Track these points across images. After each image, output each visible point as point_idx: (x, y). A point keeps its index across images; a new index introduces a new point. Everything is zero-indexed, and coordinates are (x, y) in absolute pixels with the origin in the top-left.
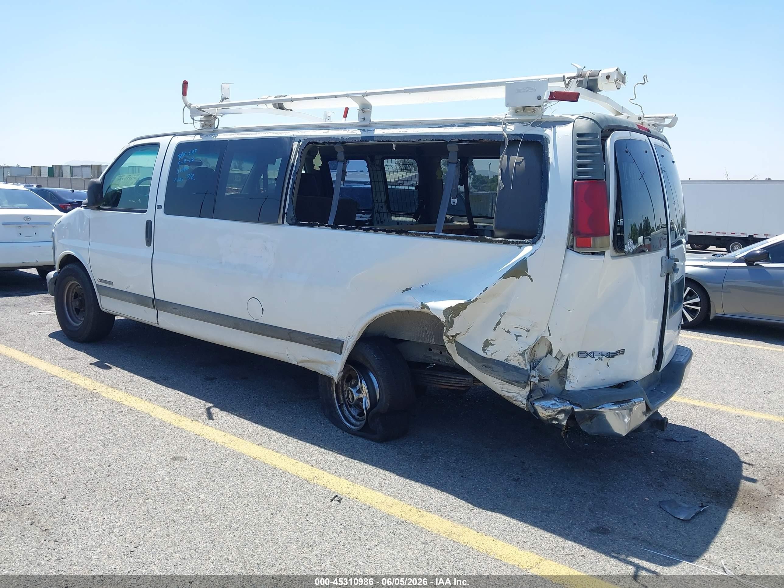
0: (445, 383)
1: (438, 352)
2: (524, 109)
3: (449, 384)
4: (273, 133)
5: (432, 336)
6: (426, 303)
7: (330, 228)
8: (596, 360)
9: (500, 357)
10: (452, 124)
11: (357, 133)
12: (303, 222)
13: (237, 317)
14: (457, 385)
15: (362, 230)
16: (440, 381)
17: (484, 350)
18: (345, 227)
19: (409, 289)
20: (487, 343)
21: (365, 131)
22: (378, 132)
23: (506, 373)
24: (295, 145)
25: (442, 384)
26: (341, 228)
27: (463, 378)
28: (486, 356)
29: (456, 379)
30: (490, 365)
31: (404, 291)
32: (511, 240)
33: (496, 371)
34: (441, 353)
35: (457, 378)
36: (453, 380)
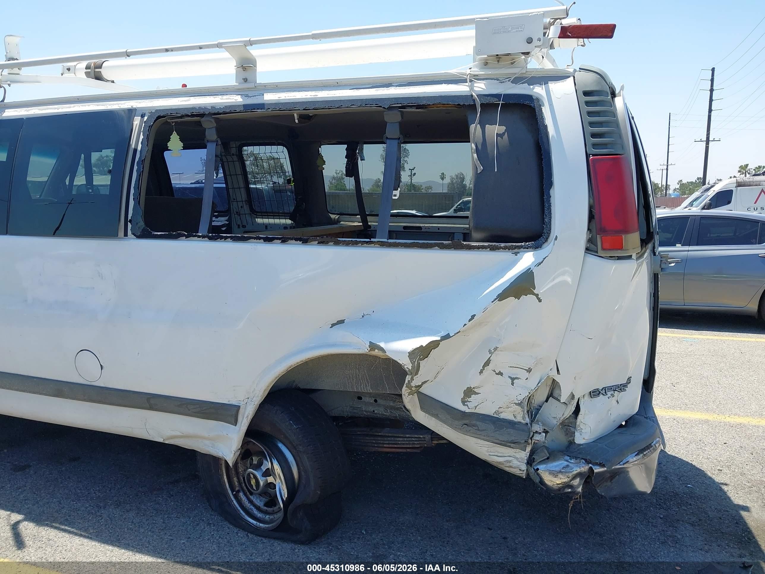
0: (389, 444)
1: (372, 401)
2: (498, 57)
3: (396, 446)
4: (98, 105)
5: (367, 381)
6: (378, 344)
7: (206, 239)
8: (609, 398)
9: (488, 409)
10: (388, 85)
11: (237, 99)
12: (159, 233)
13: (59, 379)
14: (408, 446)
15: (262, 241)
16: (382, 442)
17: (464, 402)
18: (231, 238)
19: (341, 322)
20: (469, 392)
21: (248, 96)
22: (269, 97)
23: (498, 432)
24: (137, 121)
25: (385, 446)
26: (226, 238)
27: (416, 436)
28: (468, 411)
29: (406, 437)
30: (474, 422)
31: (333, 325)
32: (503, 245)
33: (484, 430)
34: (376, 401)
35: (407, 436)
36: (401, 439)
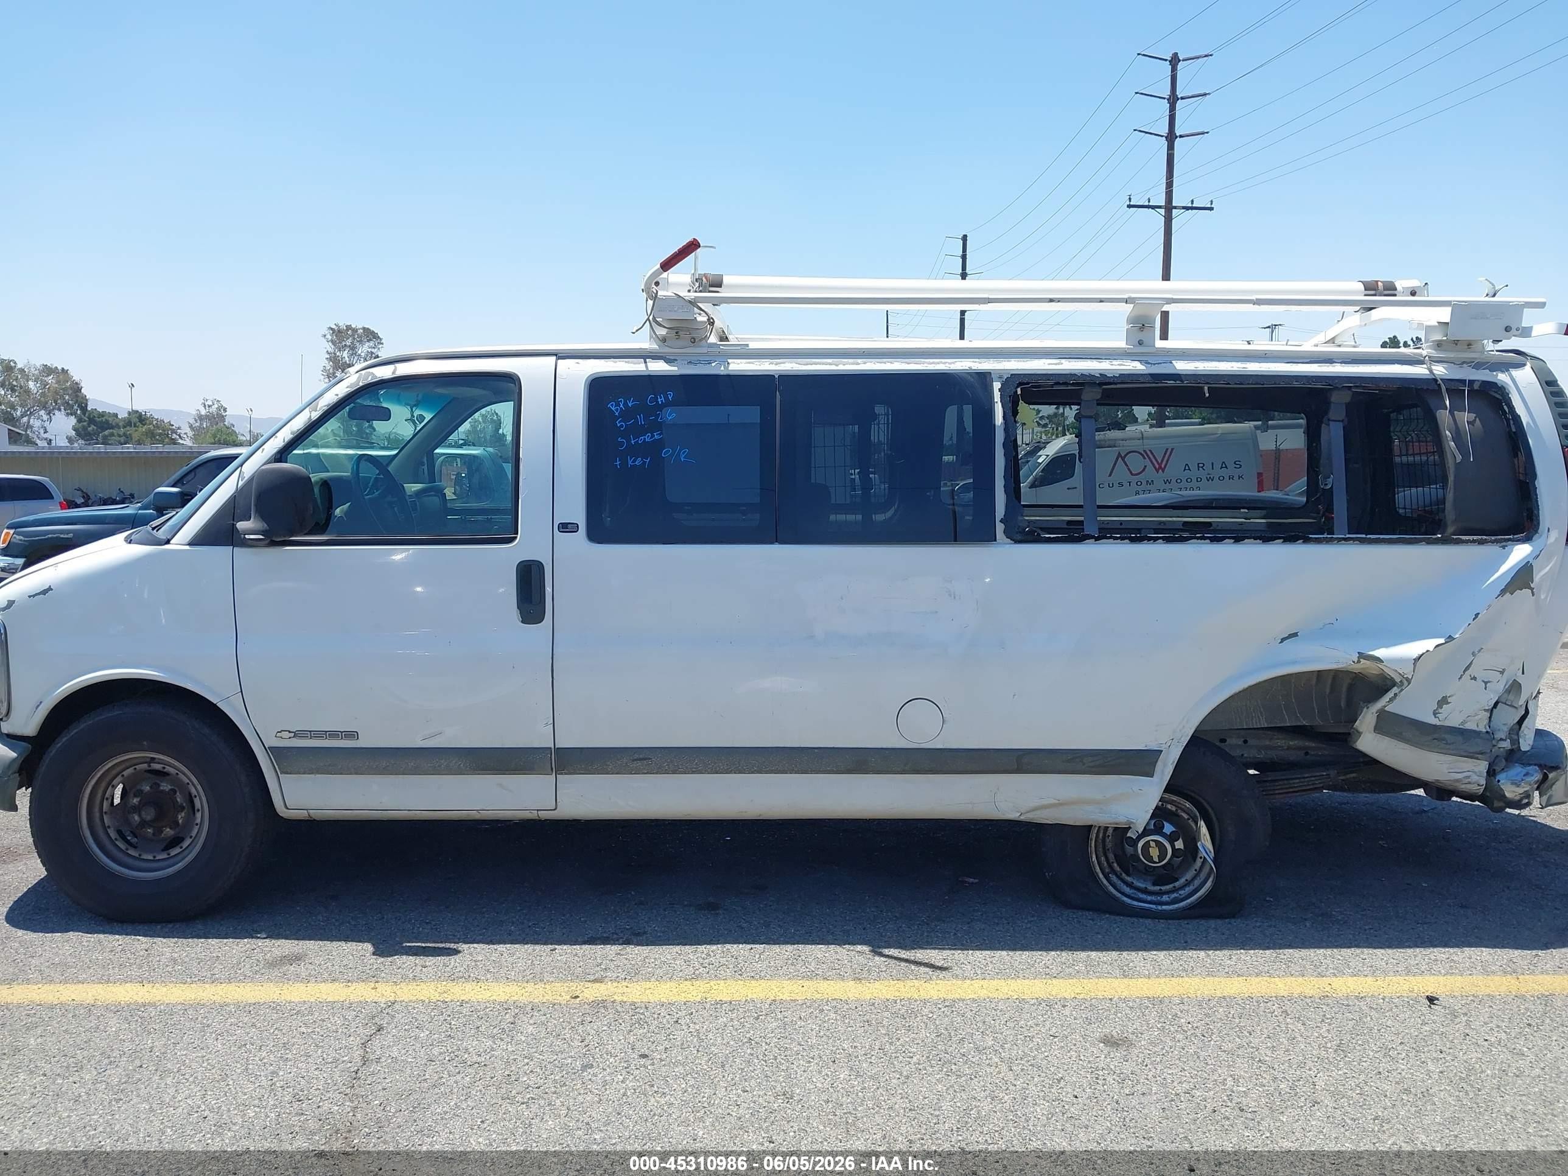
0: (1287, 788)
1: (1240, 742)
2: (1456, 342)
3: (1291, 790)
7: (1127, 541)
10: (1329, 360)
11: (1134, 366)
12: (1052, 536)
14: (1308, 788)
15: (1208, 541)
16: (1272, 788)
17: (1435, 714)
18: (1163, 538)
19: (1295, 635)
20: (1443, 701)
21: (1149, 363)
22: (1182, 366)
23: (1467, 744)
24: (997, 386)
25: (1277, 792)
26: (1155, 539)
27: (1318, 774)
28: (1438, 723)
29: (1304, 778)
30: (1443, 736)
31: (1283, 640)
33: (1453, 743)
34: (1245, 742)
35: (1307, 775)
36: (1297, 781)
